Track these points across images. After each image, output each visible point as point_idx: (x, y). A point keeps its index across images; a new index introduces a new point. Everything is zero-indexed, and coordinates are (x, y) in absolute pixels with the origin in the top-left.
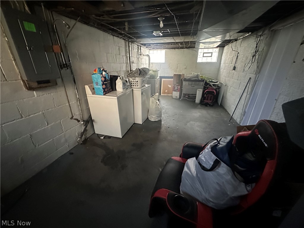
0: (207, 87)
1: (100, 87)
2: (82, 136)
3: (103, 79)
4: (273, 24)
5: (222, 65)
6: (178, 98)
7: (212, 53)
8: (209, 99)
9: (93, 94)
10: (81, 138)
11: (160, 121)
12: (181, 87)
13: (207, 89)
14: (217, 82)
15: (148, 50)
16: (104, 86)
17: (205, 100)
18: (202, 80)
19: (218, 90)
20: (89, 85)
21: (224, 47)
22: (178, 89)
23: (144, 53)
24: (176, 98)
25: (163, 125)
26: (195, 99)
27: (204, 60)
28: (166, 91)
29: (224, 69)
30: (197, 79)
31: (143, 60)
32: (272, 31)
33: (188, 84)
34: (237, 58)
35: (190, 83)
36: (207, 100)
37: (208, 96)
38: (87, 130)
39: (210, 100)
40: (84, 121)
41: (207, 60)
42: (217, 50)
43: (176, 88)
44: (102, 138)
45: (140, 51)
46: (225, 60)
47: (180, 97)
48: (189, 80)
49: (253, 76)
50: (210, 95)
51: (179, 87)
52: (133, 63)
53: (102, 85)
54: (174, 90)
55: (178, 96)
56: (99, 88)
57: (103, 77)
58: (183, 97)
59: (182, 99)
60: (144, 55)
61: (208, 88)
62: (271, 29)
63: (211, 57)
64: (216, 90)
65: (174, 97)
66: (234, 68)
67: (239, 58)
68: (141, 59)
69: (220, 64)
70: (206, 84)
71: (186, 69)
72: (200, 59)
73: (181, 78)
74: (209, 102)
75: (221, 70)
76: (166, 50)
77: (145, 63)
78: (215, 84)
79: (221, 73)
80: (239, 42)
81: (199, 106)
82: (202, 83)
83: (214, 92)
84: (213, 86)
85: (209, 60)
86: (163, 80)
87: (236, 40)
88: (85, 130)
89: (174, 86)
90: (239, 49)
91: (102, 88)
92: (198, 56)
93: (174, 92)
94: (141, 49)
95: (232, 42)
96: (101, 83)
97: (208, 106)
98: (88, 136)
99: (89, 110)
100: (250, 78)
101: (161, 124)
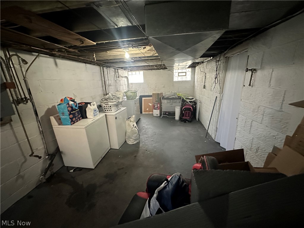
0: (184, 104)
1: (66, 117)
2: (46, 173)
3: (70, 109)
4: (226, 52)
5: (195, 83)
6: (159, 116)
7: (186, 72)
8: (187, 115)
9: (59, 125)
10: (44, 175)
11: (138, 143)
12: (161, 105)
13: (184, 106)
14: (193, 99)
15: (127, 72)
16: (71, 116)
17: (183, 116)
18: (179, 98)
19: (194, 106)
20: (54, 116)
21: (195, 67)
22: (157, 107)
23: (123, 75)
24: (157, 116)
25: (141, 147)
26: (175, 116)
27: (180, 79)
28: (147, 109)
29: (198, 87)
30: (174, 97)
31: (121, 82)
32: (226, 57)
33: (167, 102)
34: (205, 78)
35: (168, 101)
36: (186, 116)
37: (186, 112)
38: (53, 164)
39: (189, 116)
40: (49, 155)
41: (182, 79)
42: (190, 69)
43: (156, 106)
44: (72, 171)
45: (117, 74)
46: (197, 79)
47: (161, 115)
48: (167, 99)
49: (218, 95)
50: (188, 112)
51: (159, 105)
52: (109, 85)
53: (69, 115)
54: (154, 108)
55: (159, 114)
56: (65, 119)
57: (70, 107)
58: (163, 115)
59: (162, 117)
60: (122, 77)
61: (186, 105)
62: (226, 56)
63: (185, 76)
64: (192, 106)
65: (155, 115)
66: (204, 87)
67: (206, 78)
68: (120, 81)
69: (194, 82)
70: (183, 101)
71: (164, 88)
72: (176, 79)
73: (160, 96)
74: (188, 118)
75: (196, 88)
76: (144, 71)
77: (124, 84)
78: (192, 101)
79: (196, 90)
80: (205, 64)
81: (179, 123)
82: (179, 100)
83: (191, 108)
84: (189, 103)
85: (184, 79)
86: (143, 99)
87: (203, 62)
88: (51, 165)
89: (154, 104)
90: (206, 70)
91: (69, 118)
92: (174, 76)
93: (154, 110)
94: (118, 72)
95: (200, 64)
96: (67, 113)
97: (187, 122)
98: (55, 170)
99: (55, 141)
100: (217, 97)
101: (138, 147)
